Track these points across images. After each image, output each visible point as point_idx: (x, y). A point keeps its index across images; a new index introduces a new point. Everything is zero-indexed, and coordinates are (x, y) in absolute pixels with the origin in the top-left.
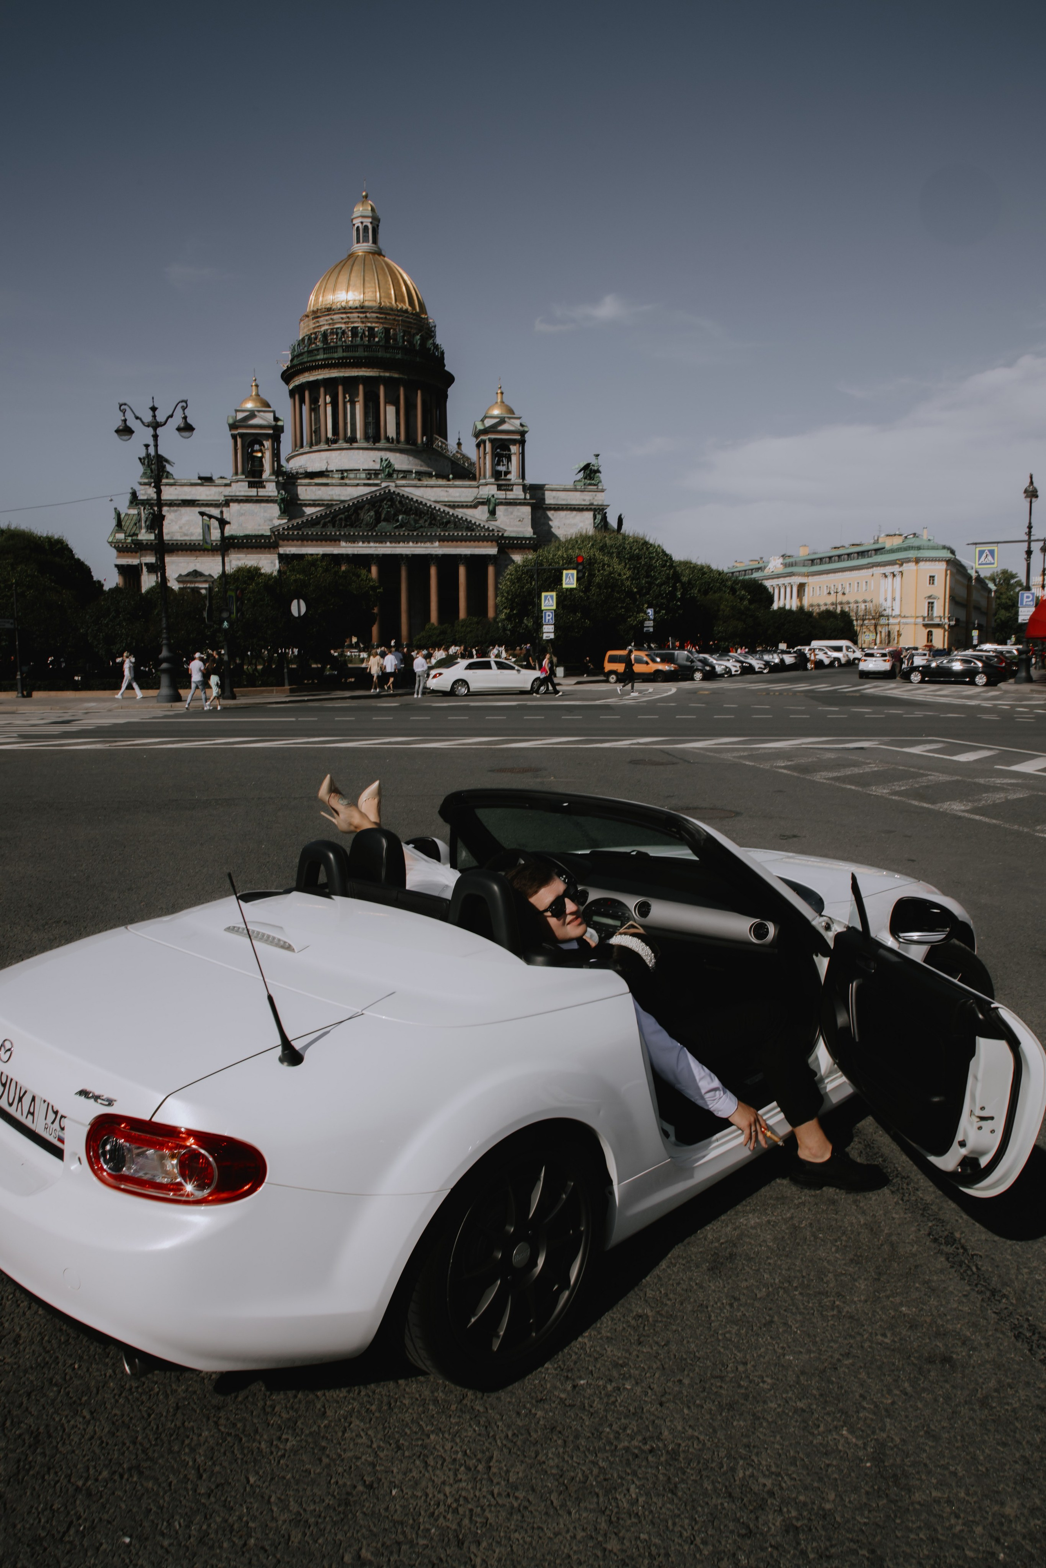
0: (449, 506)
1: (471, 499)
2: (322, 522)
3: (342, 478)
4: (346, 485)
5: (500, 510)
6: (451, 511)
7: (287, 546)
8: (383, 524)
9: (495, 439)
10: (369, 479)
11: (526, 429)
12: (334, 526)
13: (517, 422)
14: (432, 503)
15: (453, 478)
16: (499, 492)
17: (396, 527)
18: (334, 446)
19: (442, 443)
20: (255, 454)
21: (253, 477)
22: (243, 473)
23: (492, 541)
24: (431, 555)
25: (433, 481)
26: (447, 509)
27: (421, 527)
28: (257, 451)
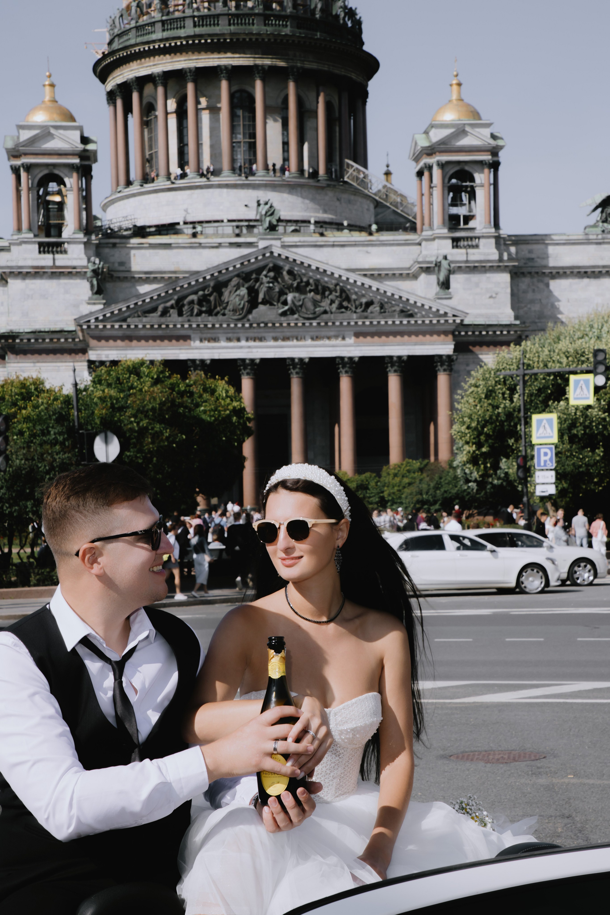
0: (372, 276)
1: (408, 265)
2: (160, 308)
3: (194, 235)
4: (200, 246)
5: (456, 280)
6: (375, 285)
7: (102, 348)
8: (261, 307)
9: (448, 163)
10: (238, 235)
11: (500, 143)
12: (180, 314)
13: (486, 132)
14: (342, 273)
15: (378, 231)
16: (456, 251)
17: (284, 314)
18: (180, 183)
19: (359, 171)
20: (49, 198)
21: (48, 235)
22: (30, 229)
23: (445, 333)
24: (342, 358)
25: (345, 236)
26: (368, 282)
27: (325, 312)
28: (53, 194)
